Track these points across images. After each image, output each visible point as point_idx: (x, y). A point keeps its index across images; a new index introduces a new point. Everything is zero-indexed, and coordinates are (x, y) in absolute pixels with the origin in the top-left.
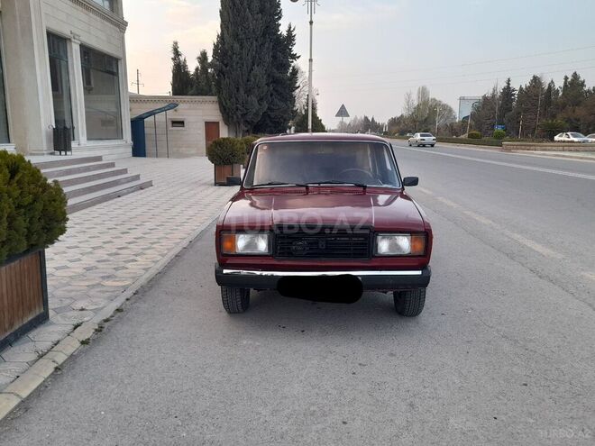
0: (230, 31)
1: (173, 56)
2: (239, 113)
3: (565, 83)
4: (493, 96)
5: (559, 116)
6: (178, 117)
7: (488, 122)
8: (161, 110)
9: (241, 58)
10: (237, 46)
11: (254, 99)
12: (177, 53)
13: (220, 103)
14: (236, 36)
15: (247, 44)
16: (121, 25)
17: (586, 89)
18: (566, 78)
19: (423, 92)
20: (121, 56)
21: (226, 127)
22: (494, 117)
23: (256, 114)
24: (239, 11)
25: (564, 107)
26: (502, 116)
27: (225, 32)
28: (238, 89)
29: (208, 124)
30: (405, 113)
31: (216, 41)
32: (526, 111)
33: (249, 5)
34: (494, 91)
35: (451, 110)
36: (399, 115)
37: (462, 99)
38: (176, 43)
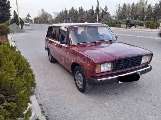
3: (80, 9)
4: (63, 12)
5: (79, 18)
7: (62, 19)
17: (84, 11)
18: (79, 8)
19: (43, 10)
22: (63, 18)
25: (80, 15)
26: (65, 17)
30: (39, 17)
32: (71, 16)
34: (63, 10)
35: (51, 16)
36: (37, 17)
37: (54, 13)
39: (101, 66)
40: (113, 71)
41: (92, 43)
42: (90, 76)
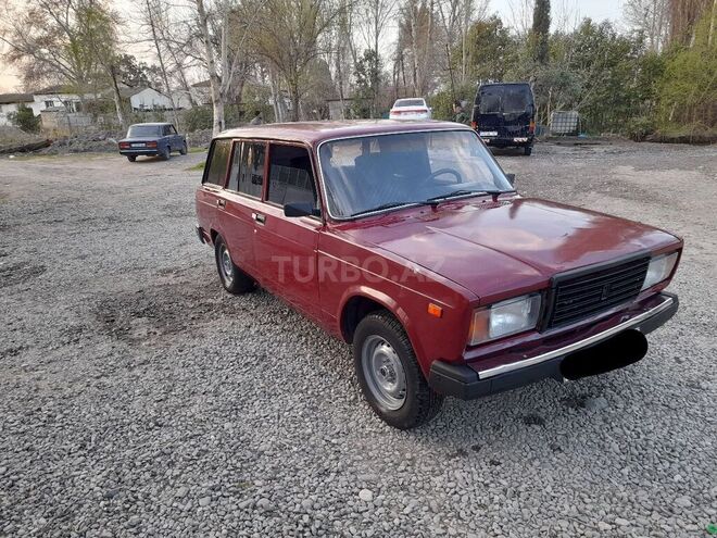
39: (489, 314)
40: (539, 329)
41: (420, 209)
42: (442, 360)
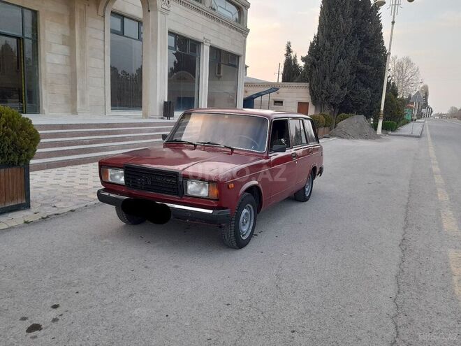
0: (324, 32)
1: (286, 52)
2: (323, 96)
6: (279, 99)
8: (265, 93)
9: (330, 54)
10: (328, 44)
11: (337, 85)
12: (289, 50)
13: (310, 88)
14: (329, 37)
15: (336, 42)
16: (245, 32)
20: (242, 54)
21: (314, 107)
23: (338, 97)
24: (333, 16)
27: (321, 34)
28: (325, 78)
29: (300, 104)
31: (312, 40)
33: (343, 11)
38: (289, 43)
